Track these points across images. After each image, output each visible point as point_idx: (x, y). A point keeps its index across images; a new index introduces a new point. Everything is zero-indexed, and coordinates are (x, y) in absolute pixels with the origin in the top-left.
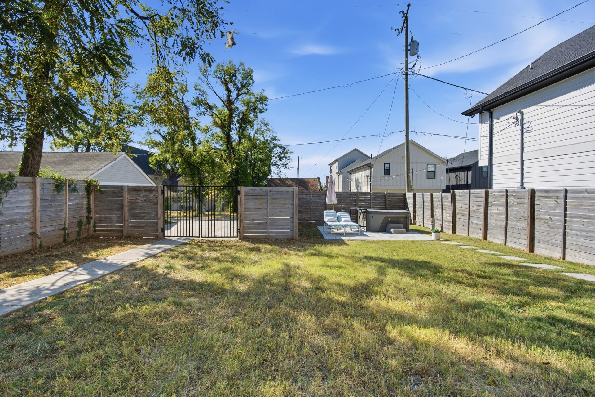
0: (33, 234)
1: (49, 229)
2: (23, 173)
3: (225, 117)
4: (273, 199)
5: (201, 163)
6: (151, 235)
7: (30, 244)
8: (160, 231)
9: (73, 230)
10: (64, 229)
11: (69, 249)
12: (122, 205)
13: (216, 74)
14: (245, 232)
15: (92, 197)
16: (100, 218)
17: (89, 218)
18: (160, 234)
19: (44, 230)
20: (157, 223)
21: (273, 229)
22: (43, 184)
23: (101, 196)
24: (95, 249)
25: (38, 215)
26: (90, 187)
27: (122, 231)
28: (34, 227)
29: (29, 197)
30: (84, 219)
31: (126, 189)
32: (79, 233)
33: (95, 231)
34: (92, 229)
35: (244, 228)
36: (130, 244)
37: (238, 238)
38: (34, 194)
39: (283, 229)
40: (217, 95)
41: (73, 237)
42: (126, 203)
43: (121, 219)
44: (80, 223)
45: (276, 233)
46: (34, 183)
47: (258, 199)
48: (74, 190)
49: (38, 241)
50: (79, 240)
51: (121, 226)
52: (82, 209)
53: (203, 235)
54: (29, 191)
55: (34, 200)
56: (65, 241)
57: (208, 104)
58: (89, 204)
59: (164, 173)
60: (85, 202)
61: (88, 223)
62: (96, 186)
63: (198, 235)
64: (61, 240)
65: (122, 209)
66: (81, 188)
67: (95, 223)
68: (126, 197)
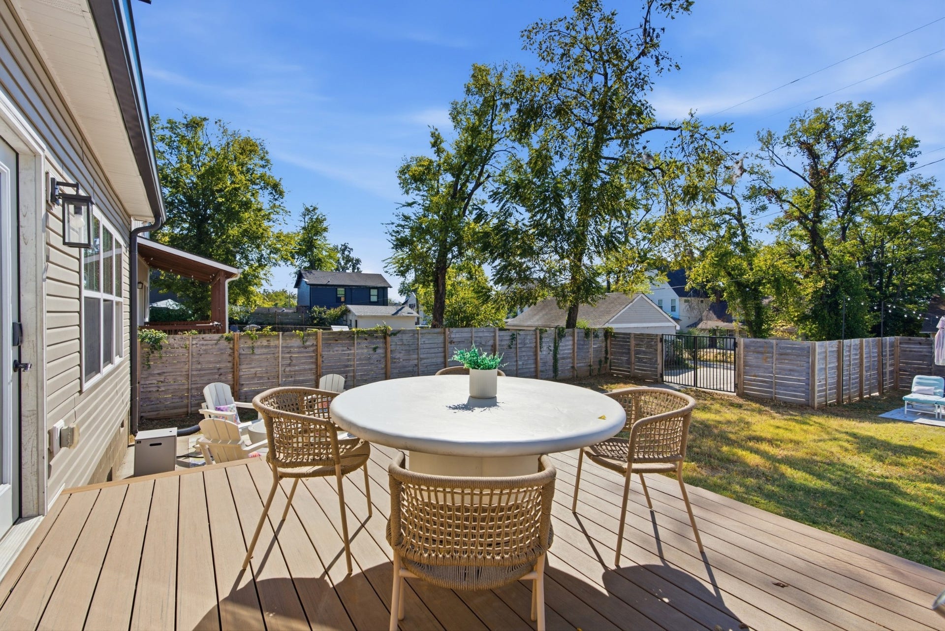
0: (573, 367)
1: (581, 365)
2: (568, 326)
3: (808, 202)
4: (781, 354)
5: (759, 283)
6: (653, 379)
7: (571, 374)
8: (659, 376)
9: (595, 367)
10: (590, 366)
11: (592, 381)
12: (629, 349)
13: (787, 141)
14: (745, 389)
15: (609, 341)
16: (614, 359)
17: (606, 358)
18: (660, 379)
19: (579, 365)
20: (657, 368)
21: (780, 389)
22: (578, 333)
23: (615, 341)
24: (607, 383)
25: (576, 354)
26: (608, 333)
27: (629, 372)
28: (573, 363)
29: (571, 343)
30: (603, 359)
31: (632, 336)
32: (599, 369)
33: (611, 369)
34: (609, 367)
35: (744, 384)
36: (633, 383)
37: (735, 394)
38: (574, 340)
39: (795, 391)
40: (790, 170)
41: (596, 372)
42: (632, 348)
43: (629, 362)
44: (600, 361)
45: (785, 395)
46: (574, 332)
47: (762, 353)
48: (596, 336)
49: (575, 372)
50: (599, 375)
51: (629, 368)
52: (601, 351)
53: (699, 385)
54: (571, 338)
55: (574, 344)
56: (590, 374)
57: (773, 191)
58: (606, 347)
59: (712, 294)
60: (604, 345)
61: (606, 362)
62: (611, 333)
63: (693, 384)
64: (588, 374)
65: (629, 353)
66: (601, 335)
67: (610, 363)
68: (633, 342)
